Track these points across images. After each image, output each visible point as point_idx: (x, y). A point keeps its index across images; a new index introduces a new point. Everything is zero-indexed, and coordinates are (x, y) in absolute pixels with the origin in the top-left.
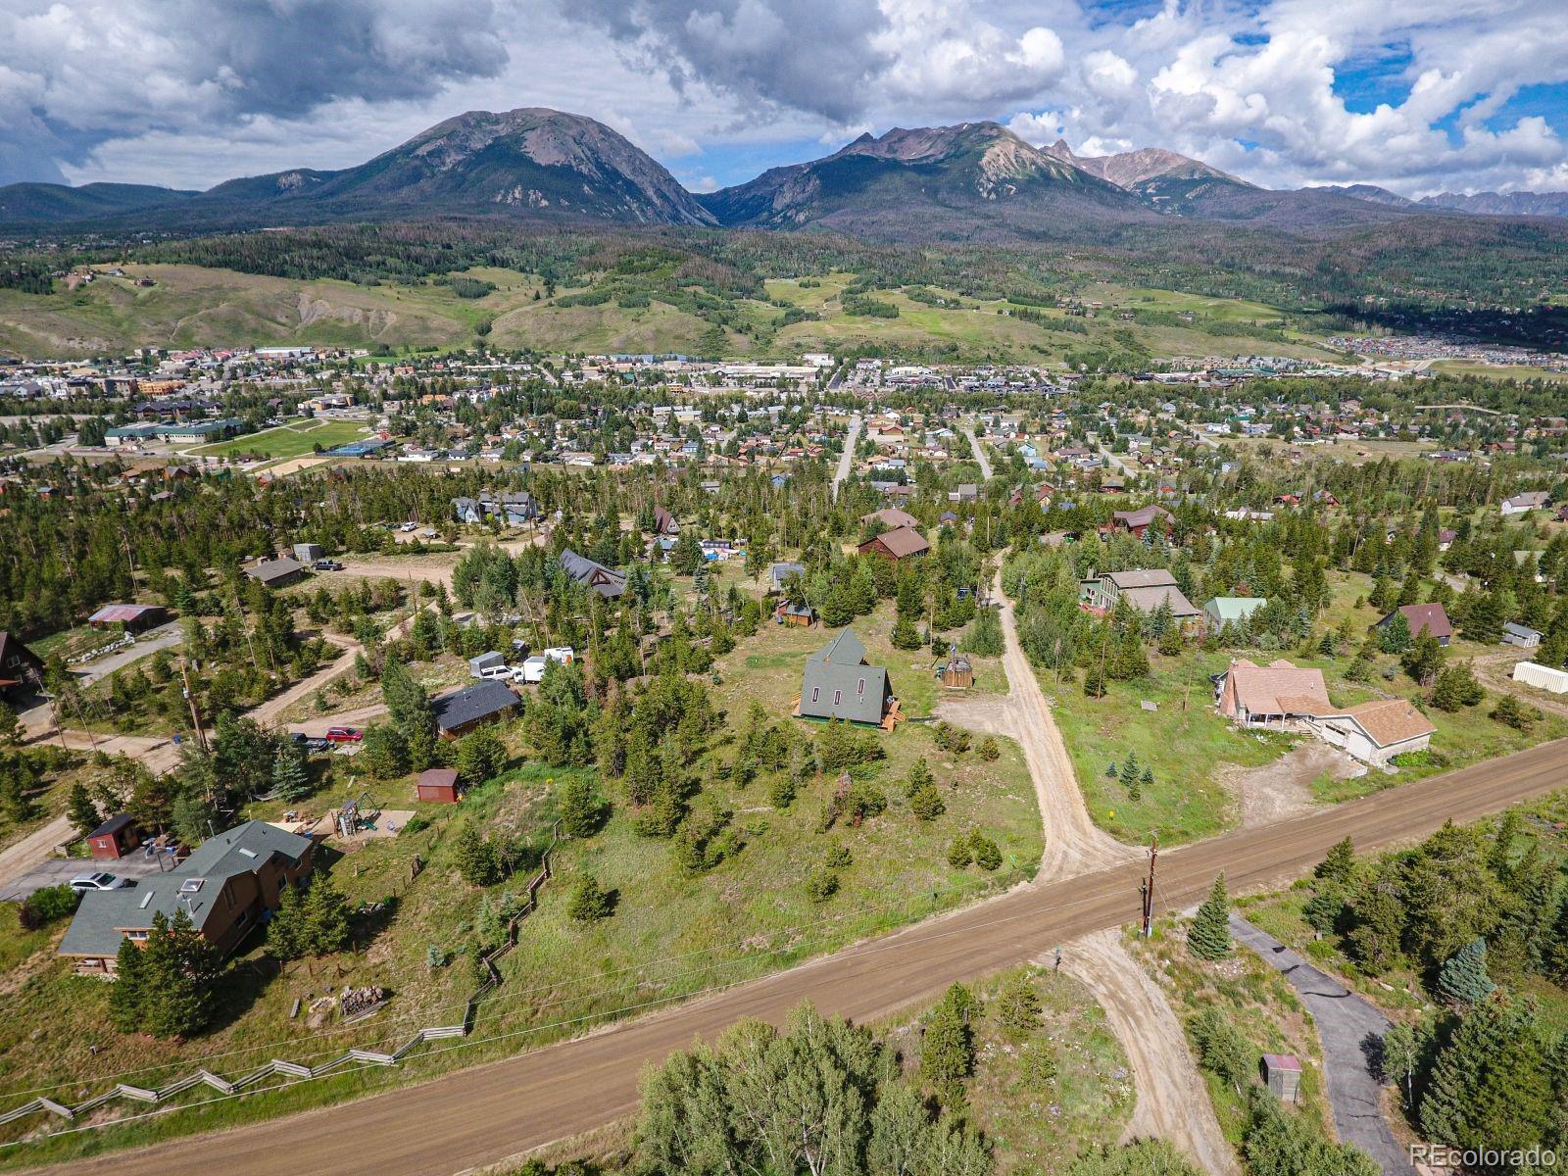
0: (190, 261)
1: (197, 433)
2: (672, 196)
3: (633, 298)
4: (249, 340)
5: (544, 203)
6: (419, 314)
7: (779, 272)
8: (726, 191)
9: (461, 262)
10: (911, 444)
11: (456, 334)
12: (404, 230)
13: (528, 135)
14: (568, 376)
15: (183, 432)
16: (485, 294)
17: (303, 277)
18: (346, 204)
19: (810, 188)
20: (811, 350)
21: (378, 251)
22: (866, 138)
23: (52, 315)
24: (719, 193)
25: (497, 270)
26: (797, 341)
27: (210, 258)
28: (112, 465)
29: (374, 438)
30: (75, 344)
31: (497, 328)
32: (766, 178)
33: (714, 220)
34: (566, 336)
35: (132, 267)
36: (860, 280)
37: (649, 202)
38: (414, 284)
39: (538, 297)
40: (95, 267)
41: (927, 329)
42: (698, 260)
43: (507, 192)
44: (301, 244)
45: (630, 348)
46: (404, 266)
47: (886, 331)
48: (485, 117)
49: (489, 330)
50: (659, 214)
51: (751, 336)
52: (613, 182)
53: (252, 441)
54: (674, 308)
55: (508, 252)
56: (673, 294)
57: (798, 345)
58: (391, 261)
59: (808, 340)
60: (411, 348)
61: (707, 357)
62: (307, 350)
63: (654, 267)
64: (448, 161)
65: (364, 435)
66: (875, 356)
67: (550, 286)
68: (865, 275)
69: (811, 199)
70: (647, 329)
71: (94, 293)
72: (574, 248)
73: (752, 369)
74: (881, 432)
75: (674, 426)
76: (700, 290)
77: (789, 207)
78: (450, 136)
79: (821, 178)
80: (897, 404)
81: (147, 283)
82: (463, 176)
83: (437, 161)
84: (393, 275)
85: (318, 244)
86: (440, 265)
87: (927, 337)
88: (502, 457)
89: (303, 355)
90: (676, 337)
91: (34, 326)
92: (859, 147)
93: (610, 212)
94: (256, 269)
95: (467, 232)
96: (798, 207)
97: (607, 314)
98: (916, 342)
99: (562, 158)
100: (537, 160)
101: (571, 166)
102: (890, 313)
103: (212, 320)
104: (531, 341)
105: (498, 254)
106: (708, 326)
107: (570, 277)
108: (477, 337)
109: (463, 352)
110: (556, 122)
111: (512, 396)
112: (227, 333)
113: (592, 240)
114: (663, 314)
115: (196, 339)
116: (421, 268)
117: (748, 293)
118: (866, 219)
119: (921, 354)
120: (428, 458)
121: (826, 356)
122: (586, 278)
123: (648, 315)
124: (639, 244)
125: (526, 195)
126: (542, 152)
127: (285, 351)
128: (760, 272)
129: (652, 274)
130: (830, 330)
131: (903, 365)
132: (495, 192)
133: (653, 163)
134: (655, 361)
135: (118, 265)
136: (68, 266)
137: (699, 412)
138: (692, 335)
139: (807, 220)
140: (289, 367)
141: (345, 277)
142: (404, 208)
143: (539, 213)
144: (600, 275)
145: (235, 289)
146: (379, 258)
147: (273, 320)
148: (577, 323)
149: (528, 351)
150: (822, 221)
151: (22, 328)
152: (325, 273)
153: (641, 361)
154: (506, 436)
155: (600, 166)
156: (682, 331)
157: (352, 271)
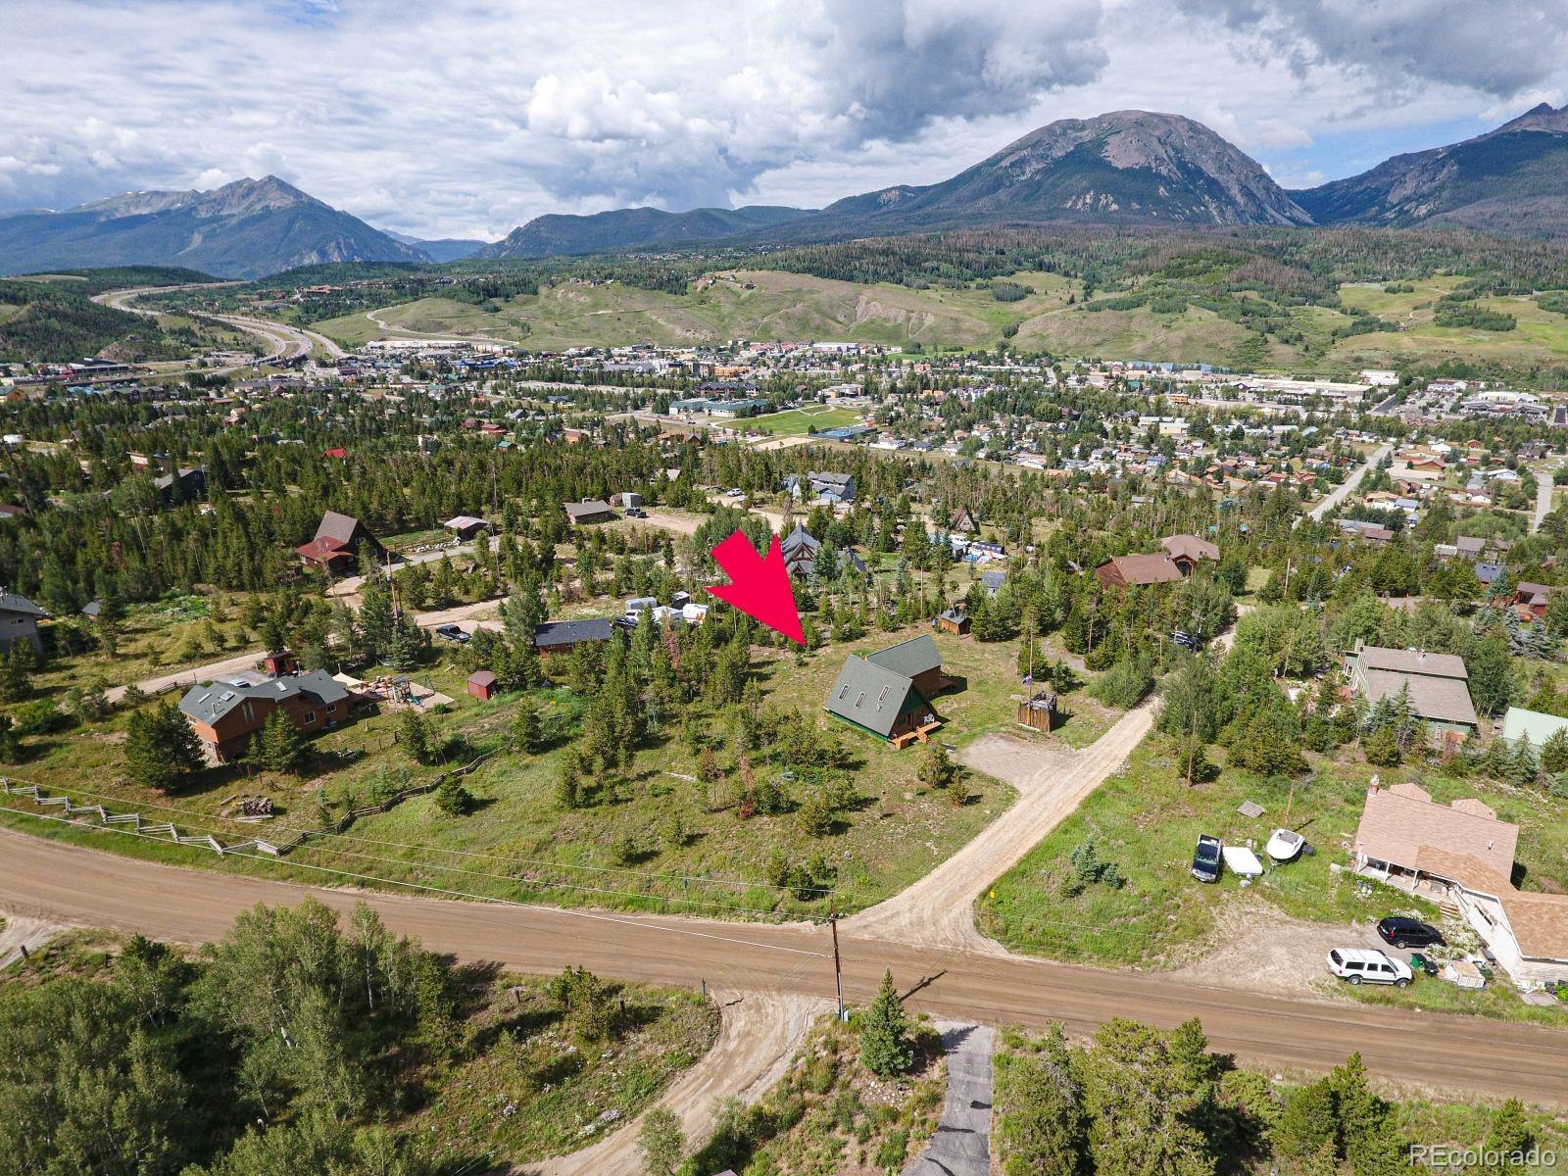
0: (784, 268)
1: (730, 410)
2: (1260, 194)
3: (1170, 303)
4: (812, 335)
5: (1115, 207)
6: (953, 315)
7: (1358, 276)
8: (1332, 185)
9: (1009, 267)
10: (1446, 484)
11: (984, 335)
12: (966, 236)
13: (1110, 139)
14: (1072, 382)
15: (721, 408)
16: (1021, 298)
17: (866, 282)
18: (929, 215)
19: (1442, 176)
20: (1374, 365)
21: (936, 258)
22: (1543, 109)
23: (681, 312)
24: (1322, 188)
25: (1042, 275)
26: (1356, 354)
27: (799, 266)
28: (654, 428)
29: (862, 424)
30: (689, 335)
31: (1023, 331)
32: (1385, 168)
33: (1308, 219)
34: (1089, 340)
35: (743, 274)
36: (1473, 284)
37: (1232, 202)
38: (959, 288)
39: (1072, 301)
40: (717, 274)
41: (1552, 346)
42: (1261, 261)
43: (1078, 198)
44: (873, 252)
45: (1154, 354)
46: (953, 271)
47: (1489, 347)
48: (1073, 125)
49: (1015, 332)
50: (1239, 214)
51: (1300, 347)
52: (1193, 181)
53: (769, 419)
54: (1213, 314)
55: (1059, 257)
56: (1216, 301)
57: (1358, 360)
58: (945, 267)
59: (1373, 353)
60: (939, 347)
61: (1236, 369)
62: (852, 345)
63: (1206, 270)
64: (1028, 170)
65: (858, 421)
66: (1462, 377)
67: (1088, 290)
68: (1479, 279)
69: (1442, 187)
70: (1176, 336)
71: (712, 294)
72: (1127, 252)
73: (1287, 384)
74: (1411, 466)
75: (1153, 437)
76: (1253, 295)
77: (1408, 199)
78: (1034, 146)
79: (1460, 162)
80: (1455, 435)
81: (750, 287)
82: (1039, 183)
83: (1018, 171)
84: (942, 280)
85: (885, 253)
86: (987, 270)
87: (1550, 355)
88: (960, 452)
89: (848, 349)
90: (1208, 346)
91: (668, 320)
92: (1528, 121)
93: (1183, 213)
94: (831, 275)
95: (1023, 239)
96: (1420, 198)
97: (1137, 320)
98: (1530, 361)
99: (1142, 160)
100: (1115, 164)
101: (1150, 168)
102: (1503, 325)
103: (788, 317)
104: (1053, 345)
105: (1047, 259)
106: (1248, 335)
107: (1113, 281)
108: (1002, 339)
109: (983, 353)
110: (1142, 123)
111: (1003, 396)
112: (796, 329)
113: (1148, 244)
114: (1200, 320)
115: (773, 333)
116: (969, 273)
117: (1314, 298)
118: (1517, 210)
119: (1533, 376)
120: (895, 447)
121: (1392, 374)
122: (1129, 282)
123: (1182, 322)
124: (1196, 246)
125: (1096, 200)
126: (1122, 155)
127: (834, 346)
128: (1337, 275)
129: (1201, 278)
130: (1406, 343)
131: (1498, 389)
132: (1065, 200)
133: (1245, 159)
134: (1175, 370)
135: (733, 272)
136: (700, 273)
137: (1187, 425)
138: (1227, 345)
139: (1430, 214)
140: (830, 360)
141: (900, 281)
142: (976, 218)
143: (1107, 218)
144: (1143, 280)
145: (811, 292)
146: (934, 264)
147: (834, 319)
148: (1103, 327)
149: (1046, 354)
150: (1450, 215)
151: (660, 321)
152: (884, 278)
153: (1158, 370)
154: (975, 433)
155: (1182, 166)
156: (1214, 339)
157: (907, 275)
